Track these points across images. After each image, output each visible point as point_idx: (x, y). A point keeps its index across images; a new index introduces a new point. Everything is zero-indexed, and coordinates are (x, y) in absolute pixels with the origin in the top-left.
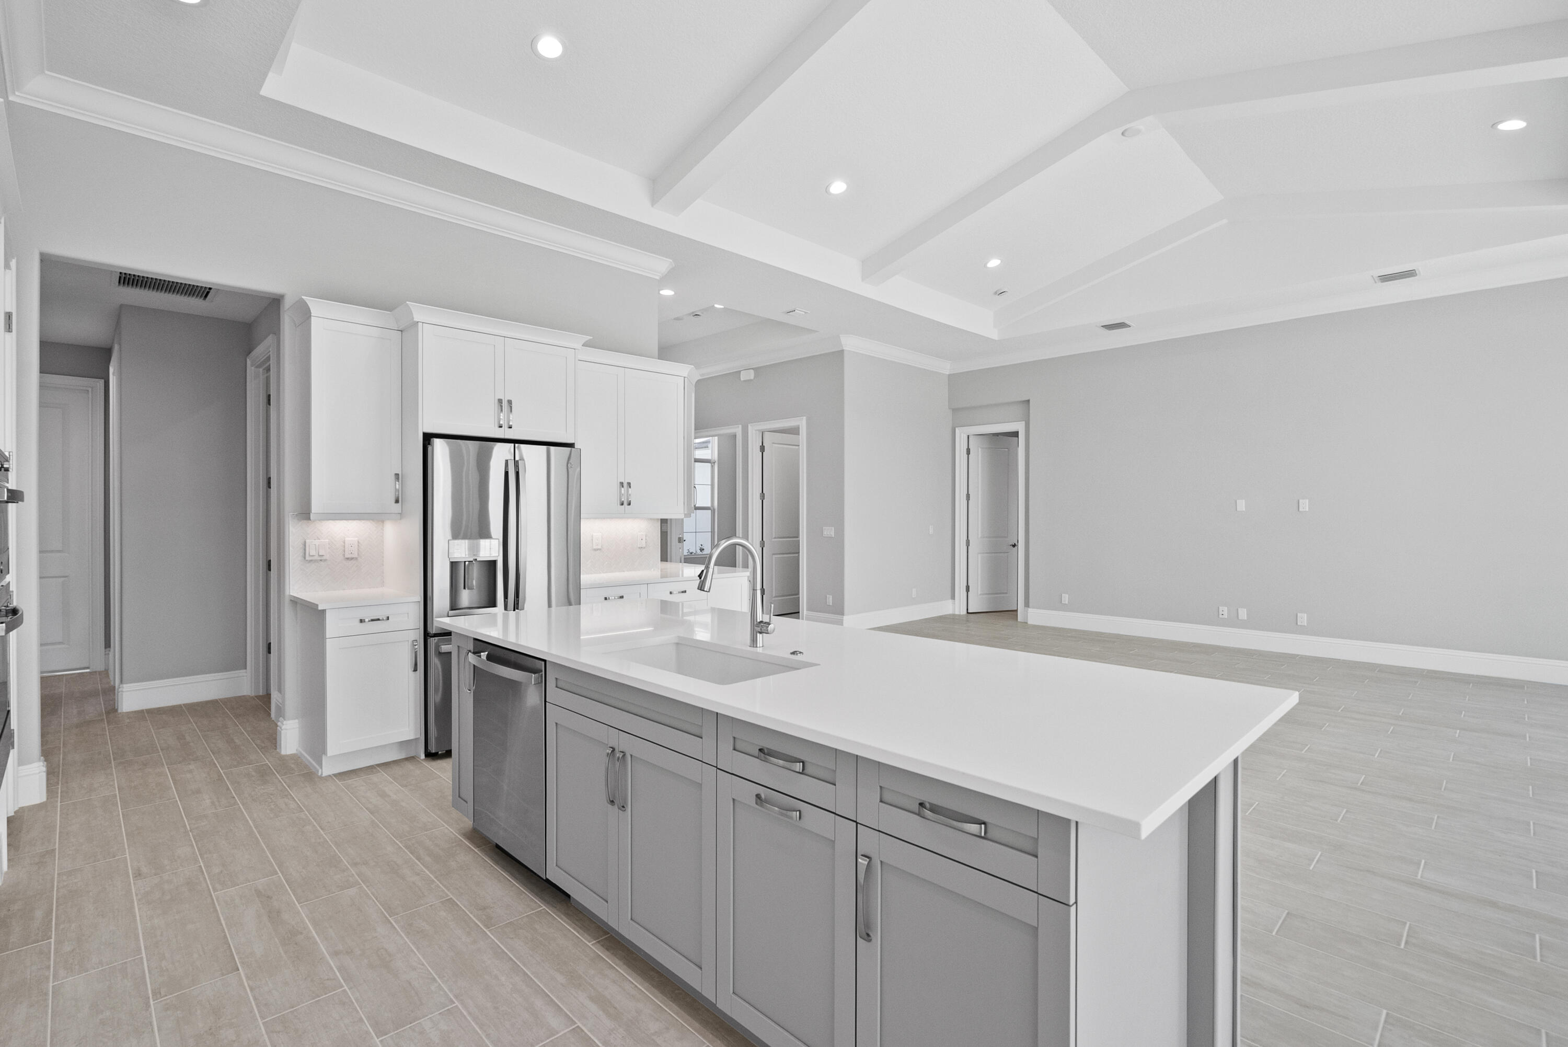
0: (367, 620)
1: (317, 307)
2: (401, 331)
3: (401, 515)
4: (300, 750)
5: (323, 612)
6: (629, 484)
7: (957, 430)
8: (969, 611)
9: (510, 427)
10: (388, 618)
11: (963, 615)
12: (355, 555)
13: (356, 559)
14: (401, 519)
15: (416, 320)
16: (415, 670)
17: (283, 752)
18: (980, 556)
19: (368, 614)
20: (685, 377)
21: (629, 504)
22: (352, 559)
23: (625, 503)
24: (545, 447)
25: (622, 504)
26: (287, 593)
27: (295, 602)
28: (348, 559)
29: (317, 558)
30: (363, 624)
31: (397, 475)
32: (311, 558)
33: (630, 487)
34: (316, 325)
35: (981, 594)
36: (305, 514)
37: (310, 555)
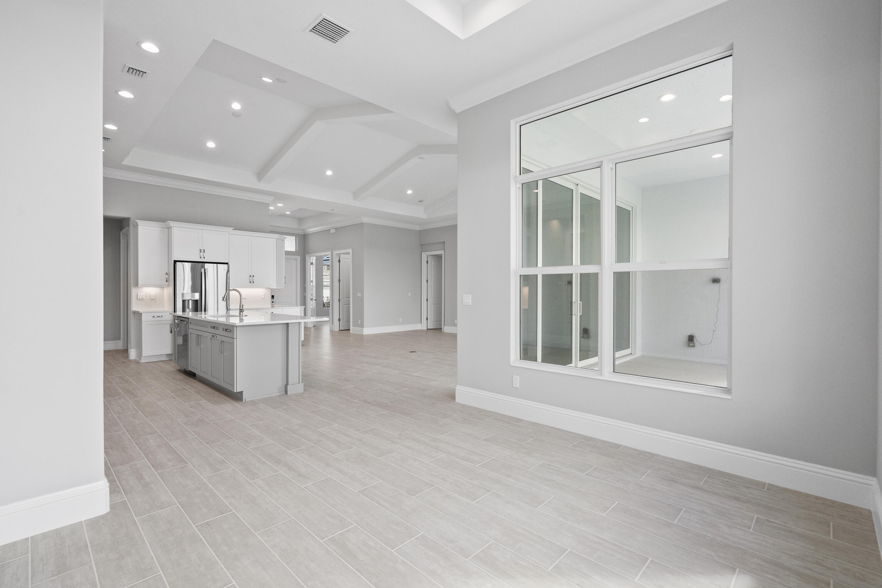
0: (155, 316)
1: (140, 222)
2: (168, 228)
3: (168, 286)
4: (136, 358)
5: (141, 313)
6: (253, 276)
7: (423, 253)
8: (428, 328)
9: (204, 258)
10: (162, 316)
11: (425, 330)
12: (154, 298)
13: (155, 299)
14: (168, 287)
15: (171, 226)
16: (171, 332)
17: (130, 359)
18: (432, 305)
19: (156, 315)
20: (276, 239)
21: (253, 283)
22: (153, 299)
23: (252, 282)
24: (216, 264)
25: (250, 283)
26: (132, 310)
27: (134, 312)
28: (152, 299)
29: (141, 299)
30: (154, 318)
31: (167, 273)
32: (139, 299)
33: (253, 277)
34: (140, 227)
35: (433, 321)
36: (136, 285)
37: (139, 298)
